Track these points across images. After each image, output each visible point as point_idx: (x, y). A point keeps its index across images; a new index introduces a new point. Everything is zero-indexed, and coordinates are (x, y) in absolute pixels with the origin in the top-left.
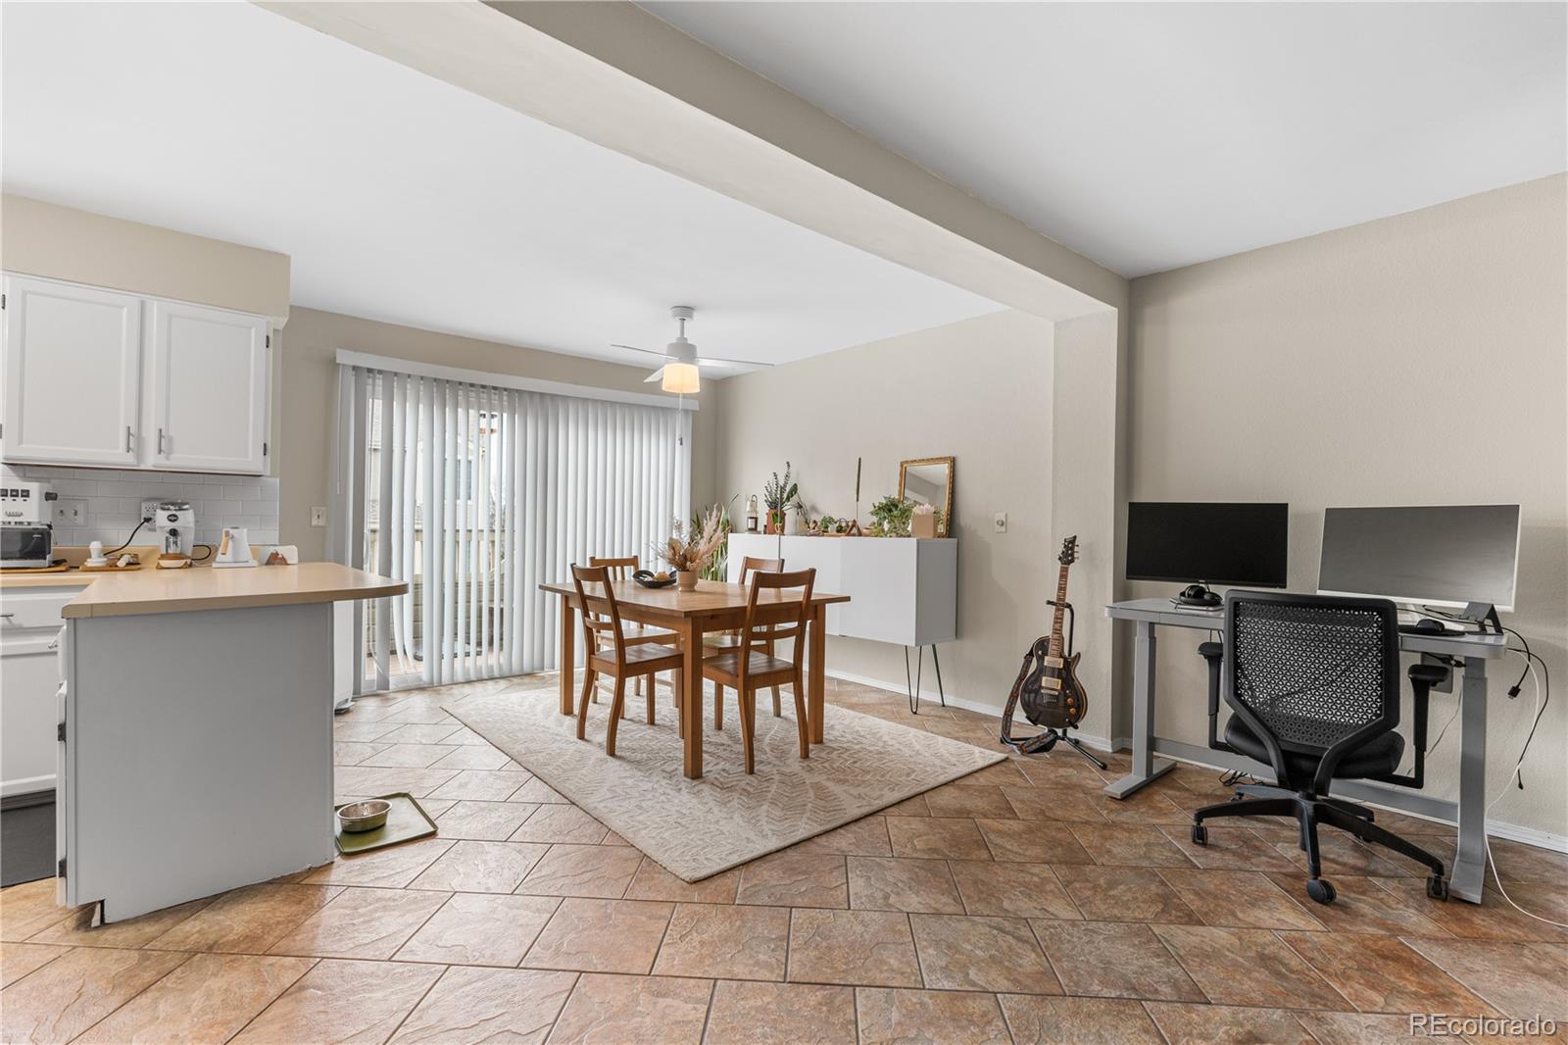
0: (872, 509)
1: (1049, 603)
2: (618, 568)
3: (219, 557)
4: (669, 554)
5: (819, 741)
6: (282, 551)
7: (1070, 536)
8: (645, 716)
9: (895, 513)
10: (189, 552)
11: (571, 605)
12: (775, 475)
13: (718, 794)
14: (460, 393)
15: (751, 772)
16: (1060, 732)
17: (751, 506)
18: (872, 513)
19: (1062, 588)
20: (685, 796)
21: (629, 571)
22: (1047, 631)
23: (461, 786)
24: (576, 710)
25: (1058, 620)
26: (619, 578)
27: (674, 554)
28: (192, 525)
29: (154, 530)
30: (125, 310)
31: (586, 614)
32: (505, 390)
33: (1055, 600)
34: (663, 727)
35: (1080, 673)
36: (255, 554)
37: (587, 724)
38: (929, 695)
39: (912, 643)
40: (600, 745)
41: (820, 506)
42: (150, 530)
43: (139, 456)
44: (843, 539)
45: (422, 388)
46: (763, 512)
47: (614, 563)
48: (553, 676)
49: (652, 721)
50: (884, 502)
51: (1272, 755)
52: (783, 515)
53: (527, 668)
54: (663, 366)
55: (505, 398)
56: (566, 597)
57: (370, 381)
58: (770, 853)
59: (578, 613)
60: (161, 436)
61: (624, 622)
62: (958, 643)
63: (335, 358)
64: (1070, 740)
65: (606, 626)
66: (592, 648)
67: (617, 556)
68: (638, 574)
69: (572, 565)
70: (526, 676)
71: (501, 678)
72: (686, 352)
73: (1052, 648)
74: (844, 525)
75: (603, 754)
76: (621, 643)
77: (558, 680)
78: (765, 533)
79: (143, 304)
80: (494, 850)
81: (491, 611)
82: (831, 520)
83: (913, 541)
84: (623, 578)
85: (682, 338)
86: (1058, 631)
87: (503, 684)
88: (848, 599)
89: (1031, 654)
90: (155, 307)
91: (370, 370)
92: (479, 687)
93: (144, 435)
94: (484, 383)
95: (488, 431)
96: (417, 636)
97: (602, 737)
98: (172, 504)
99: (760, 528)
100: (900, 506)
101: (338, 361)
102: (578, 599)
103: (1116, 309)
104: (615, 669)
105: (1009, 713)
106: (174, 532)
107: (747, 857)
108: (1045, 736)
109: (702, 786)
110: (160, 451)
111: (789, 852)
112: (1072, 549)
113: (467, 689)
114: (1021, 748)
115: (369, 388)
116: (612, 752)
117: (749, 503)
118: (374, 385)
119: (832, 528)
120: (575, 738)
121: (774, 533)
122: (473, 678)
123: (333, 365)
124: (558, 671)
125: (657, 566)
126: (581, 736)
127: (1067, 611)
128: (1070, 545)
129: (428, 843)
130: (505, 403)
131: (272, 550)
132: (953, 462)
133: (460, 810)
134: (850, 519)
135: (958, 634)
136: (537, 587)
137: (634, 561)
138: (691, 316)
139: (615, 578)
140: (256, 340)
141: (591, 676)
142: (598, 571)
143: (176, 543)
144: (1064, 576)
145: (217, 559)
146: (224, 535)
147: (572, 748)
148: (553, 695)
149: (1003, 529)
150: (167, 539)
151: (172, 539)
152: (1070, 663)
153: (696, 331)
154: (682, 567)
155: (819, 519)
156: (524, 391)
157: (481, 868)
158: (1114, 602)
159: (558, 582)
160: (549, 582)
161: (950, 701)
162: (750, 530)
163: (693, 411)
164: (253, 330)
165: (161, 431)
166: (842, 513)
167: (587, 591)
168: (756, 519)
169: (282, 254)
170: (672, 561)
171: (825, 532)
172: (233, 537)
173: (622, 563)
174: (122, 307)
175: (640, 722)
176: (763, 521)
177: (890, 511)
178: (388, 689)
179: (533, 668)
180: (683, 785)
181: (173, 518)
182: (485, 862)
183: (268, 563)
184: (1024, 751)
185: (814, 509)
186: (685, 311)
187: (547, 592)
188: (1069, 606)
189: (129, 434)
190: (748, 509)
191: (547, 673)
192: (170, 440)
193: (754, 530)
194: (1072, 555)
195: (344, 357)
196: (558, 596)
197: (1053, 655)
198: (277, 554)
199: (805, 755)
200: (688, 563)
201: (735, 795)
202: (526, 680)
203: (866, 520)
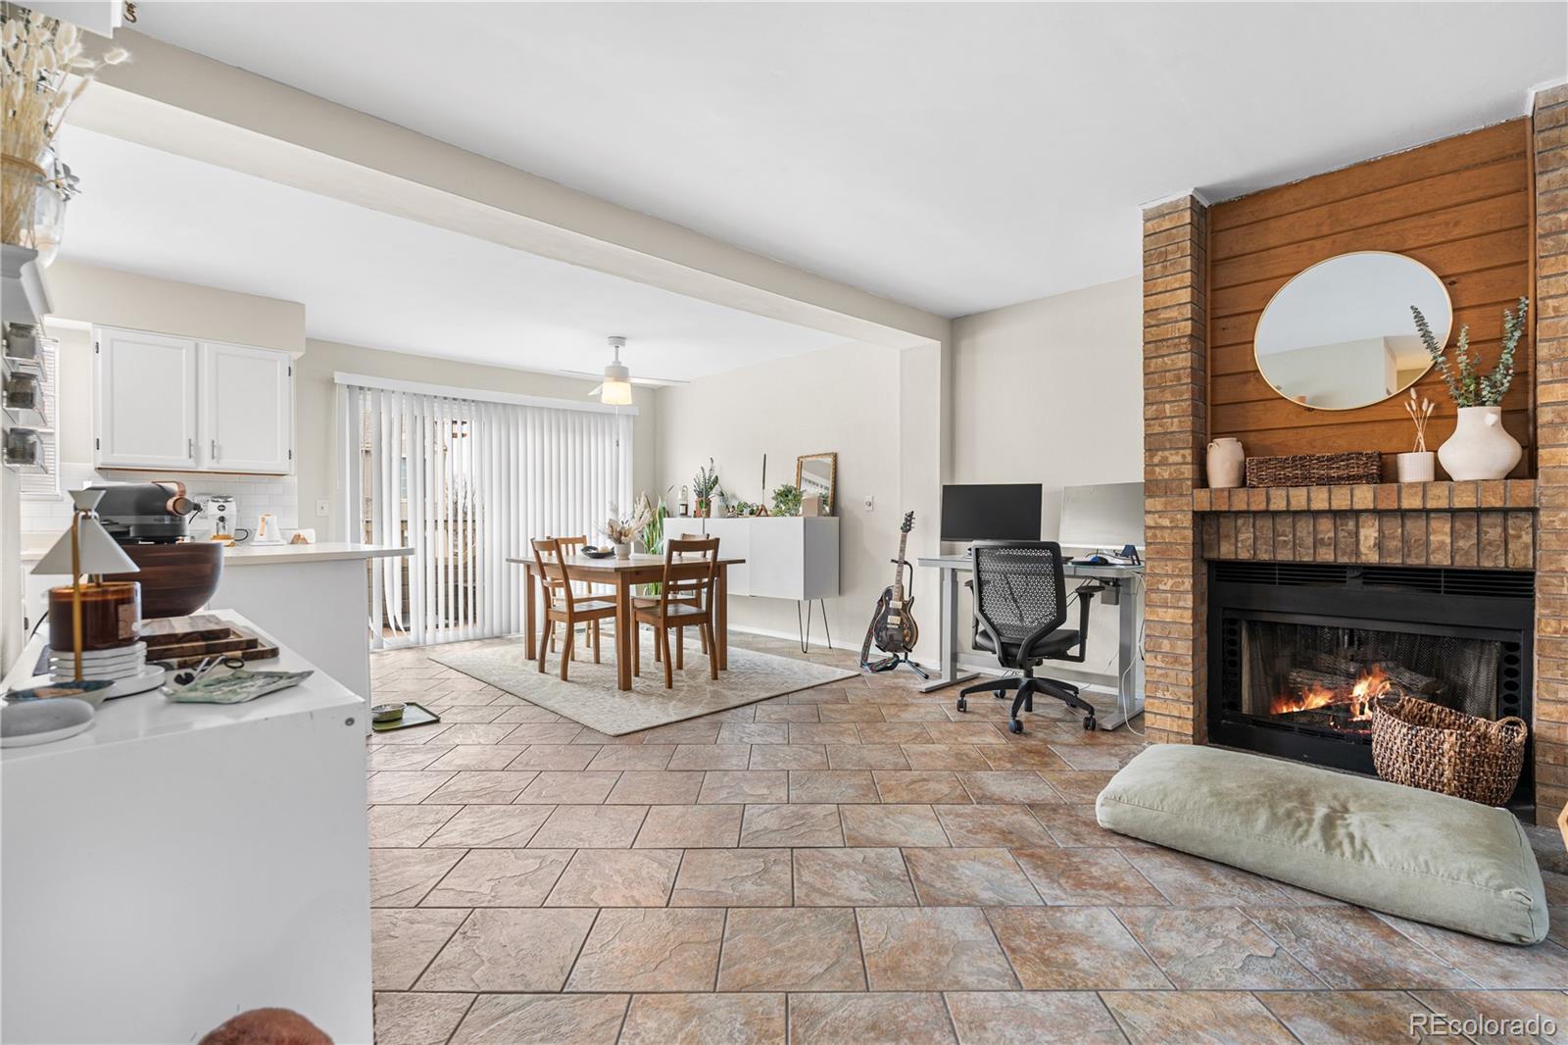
0: (774, 495)
1: (893, 561)
2: (570, 546)
3: (257, 537)
4: (608, 531)
5: (724, 668)
6: (303, 533)
7: (909, 511)
8: (592, 659)
9: (790, 497)
10: (232, 535)
11: (532, 573)
12: (703, 469)
13: (641, 697)
14: (436, 404)
15: (670, 686)
16: (902, 656)
17: (683, 494)
18: (773, 498)
19: (902, 550)
20: (617, 699)
21: (579, 547)
22: (891, 582)
23: (452, 699)
24: (538, 656)
25: (900, 573)
26: (571, 553)
27: (612, 531)
28: (235, 513)
29: (206, 518)
30: (184, 351)
31: (544, 577)
32: (473, 401)
33: (897, 559)
34: (607, 665)
35: (914, 612)
36: (283, 536)
37: (546, 665)
38: (817, 640)
39: (801, 598)
40: (556, 675)
41: (738, 495)
42: (201, 518)
43: (198, 461)
44: (753, 518)
45: (404, 401)
46: (693, 500)
47: (567, 541)
48: (519, 638)
49: (598, 661)
50: (782, 489)
51: (996, 646)
52: (708, 504)
53: (496, 631)
54: (602, 383)
55: (473, 408)
56: (528, 567)
57: (361, 397)
58: (671, 723)
59: (538, 578)
60: (213, 446)
61: (571, 582)
62: (841, 598)
63: (333, 379)
64: (909, 662)
65: (560, 585)
66: (548, 604)
67: (571, 536)
68: (586, 549)
69: (532, 540)
70: (498, 638)
71: (475, 640)
72: (620, 374)
73: (895, 594)
74: (755, 508)
75: (559, 680)
76: (571, 601)
77: (523, 640)
78: (695, 517)
79: (197, 345)
80: (481, 729)
81: (466, 589)
82: (746, 505)
83: (801, 519)
84: (574, 553)
85: (617, 361)
86: (899, 581)
87: (477, 643)
88: (743, 561)
89: (881, 600)
90: (206, 348)
91: (361, 388)
92: (457, 646)
93: (200, 444)
94: (455, 397)
95: (459, 435)
96: (405, 612)
97: (559, 671)
98: (220, 497)
99: (691, 512)
100: (794, 492)
101: (336, 381)
102: (538, 568)
103: (939, 342)
104: (566, 617)
105: (867, 646)
106: (222, 519)
107: (655, 724)
108: (890, 659)
109: (631, 694)
110: (213, 458)
111: (685, 723)
112: (910, 521)
113: (447, 647)
114: (871, 669)
115: (361, 402)
116: (565, 678)
117: (680, 492)
118: (365, 400)
119: (746, 511)
120: (537, 672)
121: (701, 516)
122: (451, 640)
123: (330, 384)
124: (523, 633)
125: (597, 541)
126: (542, 670)
127: (906, 568)
128: (910, 517)
129: (434, 726)
130: (473, 413)
131: (295, 533)
132: (835, 456)
133: (454, 710)
134: (759, 503)
135: (840, 592)
136: (504, 560)
137: (583, 540)
138: (623, 345)
139: (568, 553)
140: (281, 370)
141: (548, 624)
142: (553, 545)
143: (224, 527)
144: (903, 541)
145: (256, 539)
146: (260, 520)
147: (535, 677)
148: (521, 649)
149: (871, 508)
150: (217, 524)
151: (221, 524)
152: (907, 606)
153: (628, 355)
154: (618, 541)
155: (736, 505)
156: (490, 403)
157: (474, 735)
158: (941, 554)
159: (521, 556)
160: (513, 556)
161: (835, 644)
162: (682, 514)
163: (634, 416)
164: (279, 363)
165: (213, 442)
166: (754, 498)
167: (544, 560)
168: (687, 506)
169: (298, 304)
170: (610, 536)
171: (741, 514)
172: (267, 523)
173: (574, 541)
174: (181, 349)
175: (589, 662)
176: (692, 507)
177: (787, 496)
178: (382, 648)
179: (502, 633)
180: (617, 695)
181: (222, 508)
182: (476, 733)
183: (292, 543)
184: (873, 671)
185: (734, 496)
186: (619, 341)
187: (512, 564)
188: (906, 563)
189: (190, 445)
190: (680, 497)
191: (514, 635)
192: (220, 448)
193: (685, 514)
194: (910, 525)
195: (340, 378)
196: (522, 566)
197: (896, 600)
198: (299, 536)
199: (715, 677)
200: (623, 538)
201: (653, 697)
202: (496, 640)
203: (770, 505)
